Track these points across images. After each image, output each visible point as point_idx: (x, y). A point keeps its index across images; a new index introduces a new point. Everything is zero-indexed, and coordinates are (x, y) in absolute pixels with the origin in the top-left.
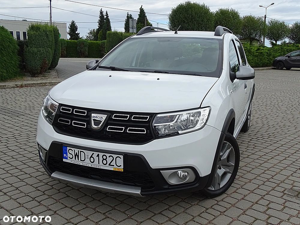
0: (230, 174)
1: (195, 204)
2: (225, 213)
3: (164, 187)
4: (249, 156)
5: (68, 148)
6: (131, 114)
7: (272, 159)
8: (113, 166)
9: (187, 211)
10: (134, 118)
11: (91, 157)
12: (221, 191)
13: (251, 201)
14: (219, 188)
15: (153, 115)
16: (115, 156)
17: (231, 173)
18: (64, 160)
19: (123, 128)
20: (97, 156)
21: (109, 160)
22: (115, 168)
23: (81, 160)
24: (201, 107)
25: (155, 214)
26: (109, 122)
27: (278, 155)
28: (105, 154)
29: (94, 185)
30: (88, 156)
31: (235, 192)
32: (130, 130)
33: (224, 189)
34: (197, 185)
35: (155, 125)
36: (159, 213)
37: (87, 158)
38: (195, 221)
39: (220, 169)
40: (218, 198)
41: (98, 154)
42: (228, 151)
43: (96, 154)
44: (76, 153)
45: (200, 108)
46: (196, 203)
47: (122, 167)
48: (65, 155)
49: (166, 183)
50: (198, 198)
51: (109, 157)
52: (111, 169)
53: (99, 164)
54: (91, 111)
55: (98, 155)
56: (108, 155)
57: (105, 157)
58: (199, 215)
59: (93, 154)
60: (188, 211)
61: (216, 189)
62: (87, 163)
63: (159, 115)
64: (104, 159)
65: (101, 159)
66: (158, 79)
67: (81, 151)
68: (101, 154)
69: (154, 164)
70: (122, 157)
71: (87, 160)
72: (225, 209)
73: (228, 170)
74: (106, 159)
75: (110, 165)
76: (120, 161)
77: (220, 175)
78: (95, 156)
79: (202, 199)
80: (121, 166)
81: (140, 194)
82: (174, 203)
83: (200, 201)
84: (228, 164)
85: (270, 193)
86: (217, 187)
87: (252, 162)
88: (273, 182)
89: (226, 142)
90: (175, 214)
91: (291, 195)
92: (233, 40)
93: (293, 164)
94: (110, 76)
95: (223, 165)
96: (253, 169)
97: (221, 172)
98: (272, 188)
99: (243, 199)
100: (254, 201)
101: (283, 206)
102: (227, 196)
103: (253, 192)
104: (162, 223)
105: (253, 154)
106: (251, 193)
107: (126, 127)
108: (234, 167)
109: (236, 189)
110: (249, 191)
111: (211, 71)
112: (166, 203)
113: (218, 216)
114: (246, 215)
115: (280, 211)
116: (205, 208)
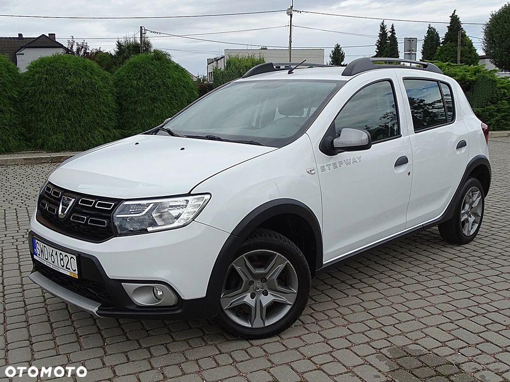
0: (290, 307)
1: (212, 345)
2: (239, 364)
3: (128, 307)
4: (405, 285)
5: (36, 241)
6: (97, 198)
8: (69, 269)
10: (98, 204)
11: (52, 255)
12: (267, 331)
13: (304, 354)
14: (262, 326)
15: (119, 201)
16: (70, 256)
17: (290, 305)
18: (35, 257)
19: (85, 218)
21: (66, 259)
22: (71, 273)
23: (45, 258)
24: (191, 193)
25: (140, 348)
26: (74, 209)
28: (61, 252)
30: (49, 253)
31: (299, 337)
32: (91, 221)
34: (179, 311)
35: (117, 216)
37: (49, 256)
38: (180, 366)
39: (266, 295)
40: (254, 342)
42: (282, 266)
43: (55, 250)
44: (42, 248)
45: (189, 194)
46: (216, 343)
47: (77, 272)
48: (35, 250)
50: (227, 337)
51: (65, 256)
52: (67, 273)
53: (58, 265)
54: (65, 192)
55: (56, 254)
56: (64, 254)
57: (61, 257)
59: (53, 250)
60: (188, 352)
61: (253, 327)
62: (50, 264)
63: (126, 203)
64: (61, 259)
65: (59, 259)
66: (181, 149)
67: (45, 246)
68: (58, 252)
69: (112, 271)
70: (75, 257)
71: (50, 259)
73: (282, 299)
74: (63, 260)
75: (66, 267)
76: (74, 265)
77: (265, 304)
78: (54, 254)
80: (75, 270)
81: (96, 314)
82: (185, 338)
83: (228, 340)
84: (280, 288)
85: (354, 349)
86: (258, 323)
87: (398, 295)
88: (387, 331)
89: (272, 251)
90: (167, 352)
91: (386, 356)
92: (390, 81)
93: (469, 308)
94: (137, 143)
95: (271, 289)
96: (382, 306)
97: (266, 300)
98: (369, 340)
99: (297, 349)
100: (309, 354)
101: (346, 370)
102: (278, 341)
103: (329, 342)
104: (133, 361)
105: (419, 282)
106: (323, 342)
107: (88, 216)
108: (296, 295)
109: (307, 332)
110: (323, 339)
111: (286, 136)
112: (174, 336)
113: (224, 365)
114: (268, 372)
115: (333, 376)
116: (220, 351)
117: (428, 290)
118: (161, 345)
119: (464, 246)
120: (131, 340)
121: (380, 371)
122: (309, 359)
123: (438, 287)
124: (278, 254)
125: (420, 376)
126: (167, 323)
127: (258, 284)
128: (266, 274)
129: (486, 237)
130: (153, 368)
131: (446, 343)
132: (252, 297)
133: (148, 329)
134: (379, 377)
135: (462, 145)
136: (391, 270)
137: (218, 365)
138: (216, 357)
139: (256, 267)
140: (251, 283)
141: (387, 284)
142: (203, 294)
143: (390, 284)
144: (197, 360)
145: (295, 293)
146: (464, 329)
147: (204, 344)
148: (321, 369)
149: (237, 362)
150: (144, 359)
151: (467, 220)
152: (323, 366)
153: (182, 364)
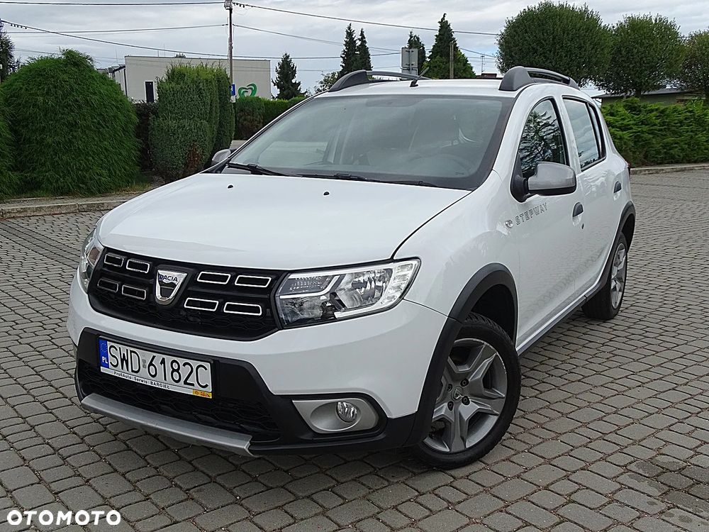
0: (496, 418)
1: (397, 482)
2: (459, 507)
3: (302, 437)
4: (584, 377)
5: (109, 344)
6: (236, 271)
7: (640, 386)
8: (193, 385)
9: (370, 497)
10: (241, 281)
11: (151, 364)
12: (469, 454)
13: (534, 482)
14: (463, 448)
15: (279, 275)
16: (195, 364)
17: (496, 415)
18: (103, 369)
19: (216, 303)
20: (161, 363)
21: (185, 371)
22: (196, 391)
23: (133, 371)
24: (394, 258)
25: (297, 499)
26: (189, 289)
27: (660, 379)
28: (175, 359)
29: (157, 426)
30: (144, 361)
31: (508, 459)
32: (229, 308)
33: (476, 450)
34: (381, 436)
35: (281, 297)
36: (308, 497)
37: (144, 366)
38: (379, 519)
39: (467, 403)
40: (458, 472)
41: (163, 359)
42: (487, 362)
43: (159, 357)
44: (124, 354)
45: (392, 260)
46: (402, 479)
47: (210, 389)
48: (104, 358)
49: (308, 428)
50: (410, 469)
51: (184, 365)
52: (188, 391)
53: (165, 379)
54: (158, 263)
55: (163, 362)
56: (181, 361)
57: (175, 366)
58: (395, 507)
59: (154, 357)
60: (373, 497)
61: (454, 450)
62: (144, 378)
63: (292, 276)
64: (174, 370)
65: (169, 370)
66: (325, 194)
67: (131, 352)
68: (169, 359)
69: (277, 385)
70: (208, 365)
71: (144, 371)
72: (465, 496)
73: (488, 407)
74: (177, 371)
75: (185, 383)
76: (206, 376)
77: (466, 417)
78: (157, 362)
79: (420, 471)
80: (207, 386)
81: (248, 451)
82: (352, 477)
83: (415, 474)
84: (487, 392)
85: (592, 467)
86: (457, 446)
87: (586, 391)
88: (614, 441)
89: (478, 340)
90: (342, 501)
91: (641, 475)
92: (552, 100)
93: (686, 402)
94: (230, 187)
95: (473, 395)
96: (580, 408)
97: (468, 411)
98: (602, 455)
99: (518, 477)
100: (542, 482)
101: (607, 500)
102: (484, 468)
103: (552, 463)
104: (302, 519)
105: (598, 373)
106: (545, 463)
107: (222, 300)
108: (504, 400)
109: (513, 452)
110: (543, 460)
111: (463, 174)
112: (334, 476)
113: (440, 511)
114: (507, 513)
115: (596, 508)
116: (417, 491)
117: (617, 381)
118: (324, 490)
119: (612, 321)
120: (272, 488)
121: (650, 496)
122: (546, 488)
123: (626, 377)
124: (485, 343)
125: (703, 497)
126: (307, 457)
127: (457, 388)
128: (469, 374)
129: (626, 308)
130: (340, 527)
131: (698, 450)
132: (450, 407)
133: (286, 469)
134: (655, 504)
135: (618, 188)
136: (550, 358)
137: (431, 511)
138: (418, 500)
139: (457, 363)
140: (450, 387)
141: (560, 377)
142: (414, 409)
143: (565, 377)
145: (503, 398)
146: (703, 429)
147: (386, 483)
148: (574, 502)
149: (454, 504)
150: (316, 515)
151: (615, 287)
152: (573, 497)
153: (379, 516)
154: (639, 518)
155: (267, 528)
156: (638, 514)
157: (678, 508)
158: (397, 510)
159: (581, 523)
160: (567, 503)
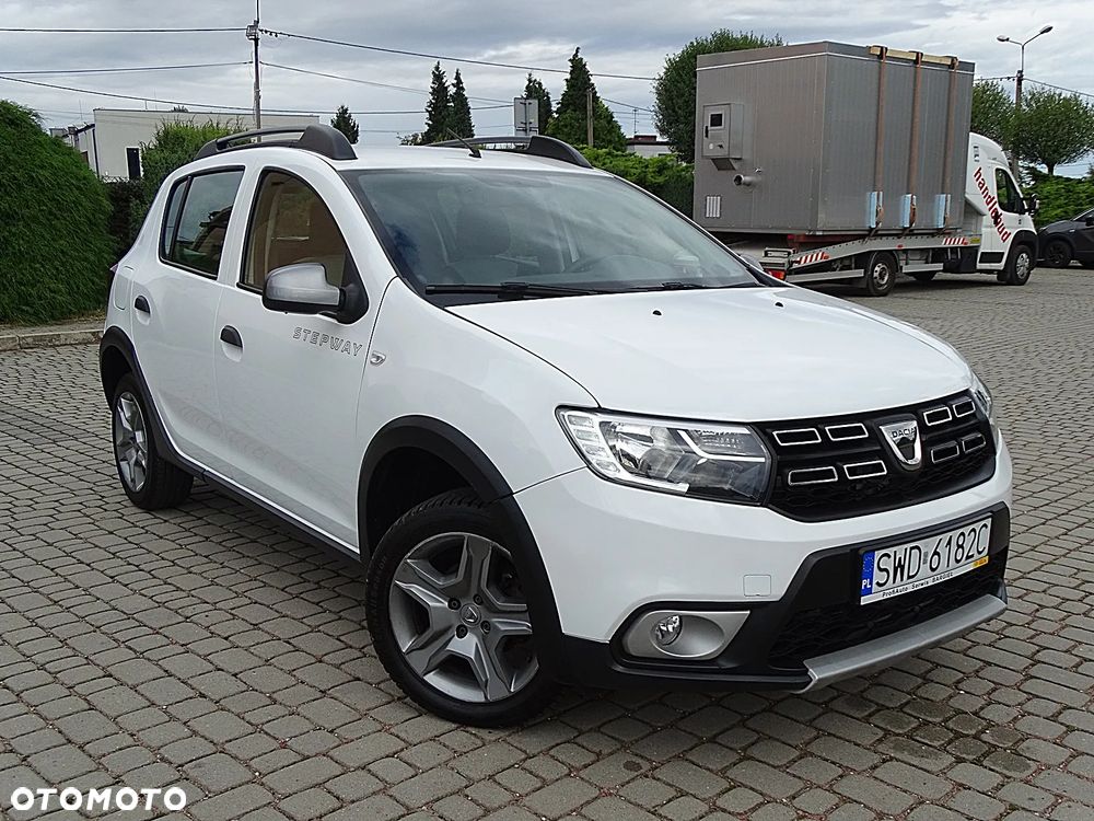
1: (496, 741)
2: (584, 773)
9: (455, 764)
25: (346, 771)
36: (363, 768)
38: (467, 796)
46: (502, 736)
60: (460, 764)
102: (624, 716)
104: (353, 802)
113: (557, 780)
114: (654, 778)
115: (781, 766)
116: (525, 752)
118: (388, 756)
120: (308, 757)
121: (859, 745)
122: (712, 740)
130: (409, 811)
134: (865, 755)
137: (545, 783)
138: (525, 765)
144: (491, 777)
149: (578, 770)
152: (749, 752)
153: (467, 791)
154: (841, 776)
155: (298, 817)
156: (840, 771)
157: (897, 760)
158: (495, 781)
159: (759, 788)
160: (741, 760)
